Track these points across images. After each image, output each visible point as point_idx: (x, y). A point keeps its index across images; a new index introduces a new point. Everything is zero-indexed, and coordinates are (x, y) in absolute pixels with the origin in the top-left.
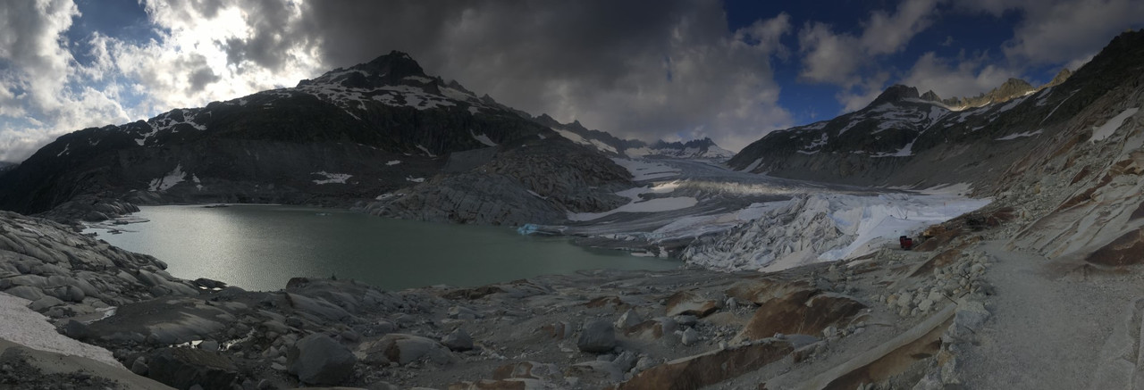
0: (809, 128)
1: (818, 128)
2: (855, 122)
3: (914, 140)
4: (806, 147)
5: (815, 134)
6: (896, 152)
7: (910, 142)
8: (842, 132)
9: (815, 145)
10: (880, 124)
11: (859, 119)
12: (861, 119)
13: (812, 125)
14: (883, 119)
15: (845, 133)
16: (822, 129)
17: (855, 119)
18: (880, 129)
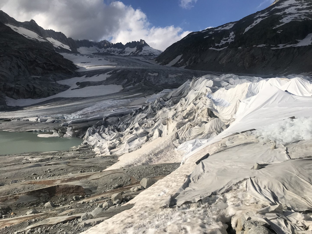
0: (220, 29)
1: (227, 28)
2: (259, 20)
4: (216, 45)
5: (225, 33)
6: (297, 42)
8: (247, 29)
9: (224, 42)
10: (282, 18)
11: (262, 17)
12: (265, 17)
13: (222, 26)
14: (285, 14)
15: (249, 30)
16: (231, 29)
17: (259, 17)
18: (282, 23)
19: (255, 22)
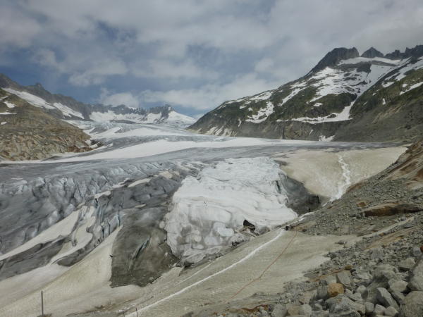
0: (257, 98)
1: (264, 98)
2: (297, 91)
3: (352, 103)
4: (254, 116)
5: (262, 104)
6: (335, 117)
7: (349, 105)
8: (285, 100)
9: (262, 114)
10: (319, 90)
11: (301, 88)
12: (302, 87)
13: (259, 95)
14: (322, 85)
15: (288, 102)
16: (268, 99)
17: (297, 88)
18: (319, 96)
19: (293, 92)
